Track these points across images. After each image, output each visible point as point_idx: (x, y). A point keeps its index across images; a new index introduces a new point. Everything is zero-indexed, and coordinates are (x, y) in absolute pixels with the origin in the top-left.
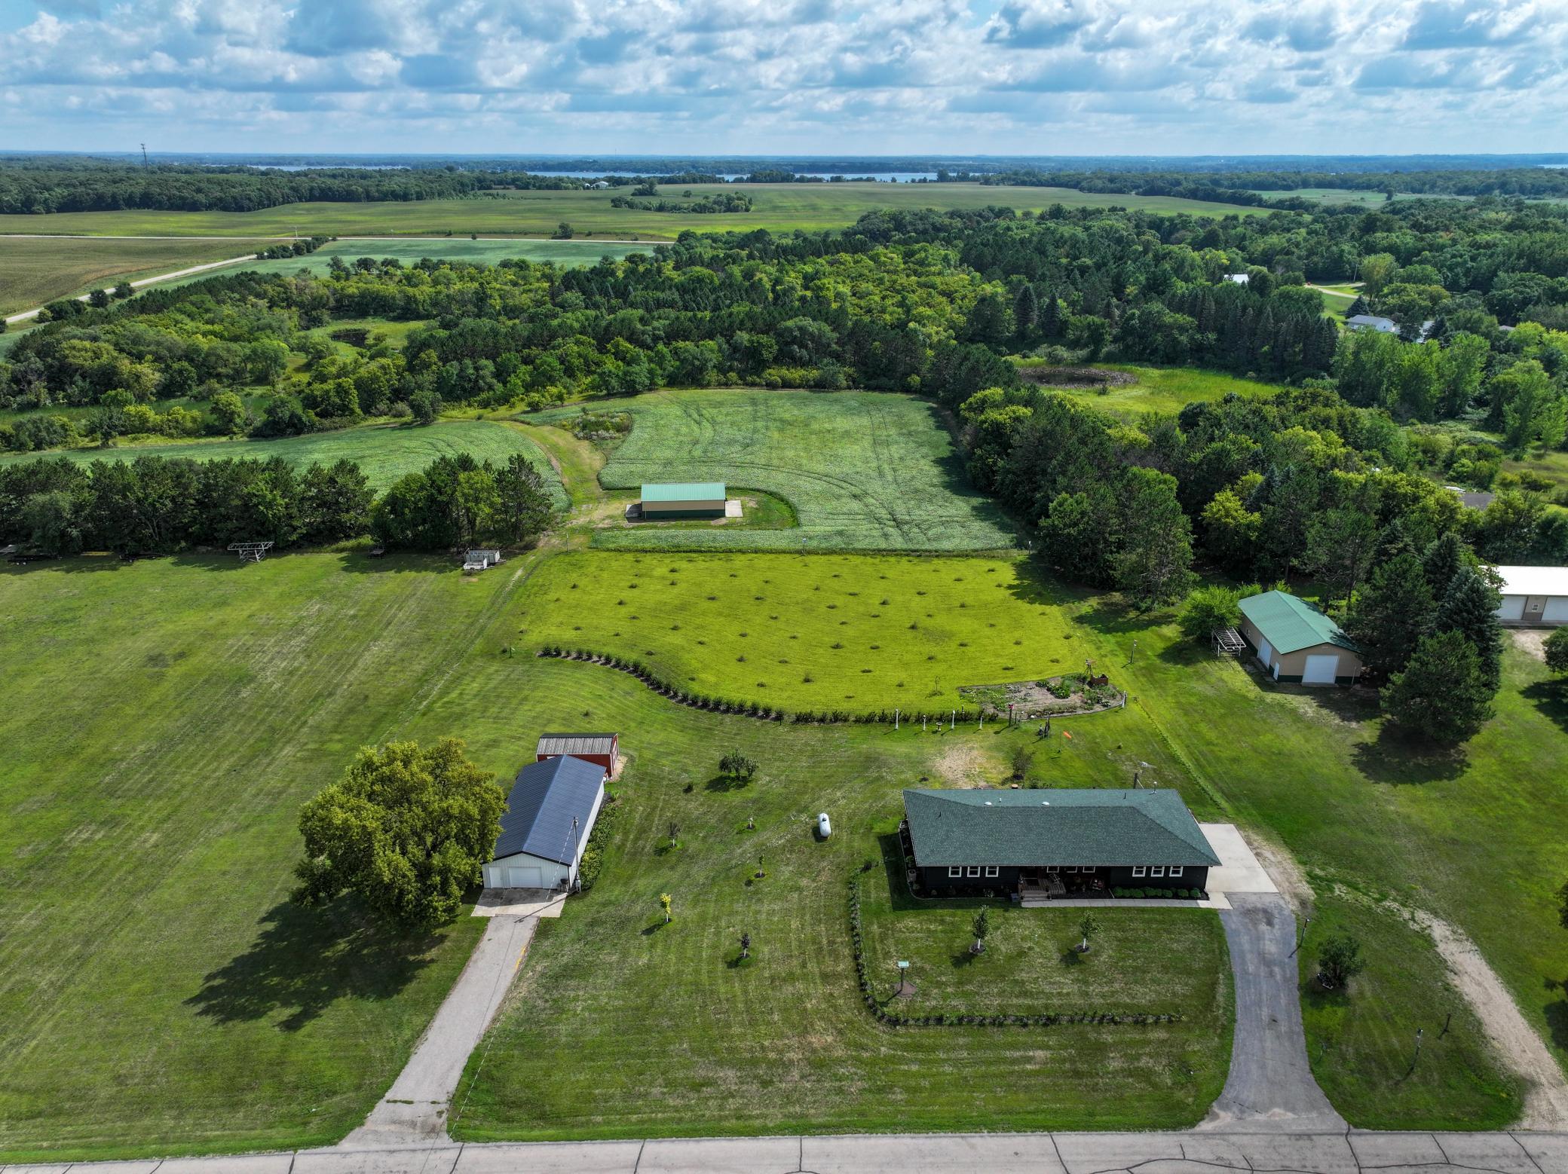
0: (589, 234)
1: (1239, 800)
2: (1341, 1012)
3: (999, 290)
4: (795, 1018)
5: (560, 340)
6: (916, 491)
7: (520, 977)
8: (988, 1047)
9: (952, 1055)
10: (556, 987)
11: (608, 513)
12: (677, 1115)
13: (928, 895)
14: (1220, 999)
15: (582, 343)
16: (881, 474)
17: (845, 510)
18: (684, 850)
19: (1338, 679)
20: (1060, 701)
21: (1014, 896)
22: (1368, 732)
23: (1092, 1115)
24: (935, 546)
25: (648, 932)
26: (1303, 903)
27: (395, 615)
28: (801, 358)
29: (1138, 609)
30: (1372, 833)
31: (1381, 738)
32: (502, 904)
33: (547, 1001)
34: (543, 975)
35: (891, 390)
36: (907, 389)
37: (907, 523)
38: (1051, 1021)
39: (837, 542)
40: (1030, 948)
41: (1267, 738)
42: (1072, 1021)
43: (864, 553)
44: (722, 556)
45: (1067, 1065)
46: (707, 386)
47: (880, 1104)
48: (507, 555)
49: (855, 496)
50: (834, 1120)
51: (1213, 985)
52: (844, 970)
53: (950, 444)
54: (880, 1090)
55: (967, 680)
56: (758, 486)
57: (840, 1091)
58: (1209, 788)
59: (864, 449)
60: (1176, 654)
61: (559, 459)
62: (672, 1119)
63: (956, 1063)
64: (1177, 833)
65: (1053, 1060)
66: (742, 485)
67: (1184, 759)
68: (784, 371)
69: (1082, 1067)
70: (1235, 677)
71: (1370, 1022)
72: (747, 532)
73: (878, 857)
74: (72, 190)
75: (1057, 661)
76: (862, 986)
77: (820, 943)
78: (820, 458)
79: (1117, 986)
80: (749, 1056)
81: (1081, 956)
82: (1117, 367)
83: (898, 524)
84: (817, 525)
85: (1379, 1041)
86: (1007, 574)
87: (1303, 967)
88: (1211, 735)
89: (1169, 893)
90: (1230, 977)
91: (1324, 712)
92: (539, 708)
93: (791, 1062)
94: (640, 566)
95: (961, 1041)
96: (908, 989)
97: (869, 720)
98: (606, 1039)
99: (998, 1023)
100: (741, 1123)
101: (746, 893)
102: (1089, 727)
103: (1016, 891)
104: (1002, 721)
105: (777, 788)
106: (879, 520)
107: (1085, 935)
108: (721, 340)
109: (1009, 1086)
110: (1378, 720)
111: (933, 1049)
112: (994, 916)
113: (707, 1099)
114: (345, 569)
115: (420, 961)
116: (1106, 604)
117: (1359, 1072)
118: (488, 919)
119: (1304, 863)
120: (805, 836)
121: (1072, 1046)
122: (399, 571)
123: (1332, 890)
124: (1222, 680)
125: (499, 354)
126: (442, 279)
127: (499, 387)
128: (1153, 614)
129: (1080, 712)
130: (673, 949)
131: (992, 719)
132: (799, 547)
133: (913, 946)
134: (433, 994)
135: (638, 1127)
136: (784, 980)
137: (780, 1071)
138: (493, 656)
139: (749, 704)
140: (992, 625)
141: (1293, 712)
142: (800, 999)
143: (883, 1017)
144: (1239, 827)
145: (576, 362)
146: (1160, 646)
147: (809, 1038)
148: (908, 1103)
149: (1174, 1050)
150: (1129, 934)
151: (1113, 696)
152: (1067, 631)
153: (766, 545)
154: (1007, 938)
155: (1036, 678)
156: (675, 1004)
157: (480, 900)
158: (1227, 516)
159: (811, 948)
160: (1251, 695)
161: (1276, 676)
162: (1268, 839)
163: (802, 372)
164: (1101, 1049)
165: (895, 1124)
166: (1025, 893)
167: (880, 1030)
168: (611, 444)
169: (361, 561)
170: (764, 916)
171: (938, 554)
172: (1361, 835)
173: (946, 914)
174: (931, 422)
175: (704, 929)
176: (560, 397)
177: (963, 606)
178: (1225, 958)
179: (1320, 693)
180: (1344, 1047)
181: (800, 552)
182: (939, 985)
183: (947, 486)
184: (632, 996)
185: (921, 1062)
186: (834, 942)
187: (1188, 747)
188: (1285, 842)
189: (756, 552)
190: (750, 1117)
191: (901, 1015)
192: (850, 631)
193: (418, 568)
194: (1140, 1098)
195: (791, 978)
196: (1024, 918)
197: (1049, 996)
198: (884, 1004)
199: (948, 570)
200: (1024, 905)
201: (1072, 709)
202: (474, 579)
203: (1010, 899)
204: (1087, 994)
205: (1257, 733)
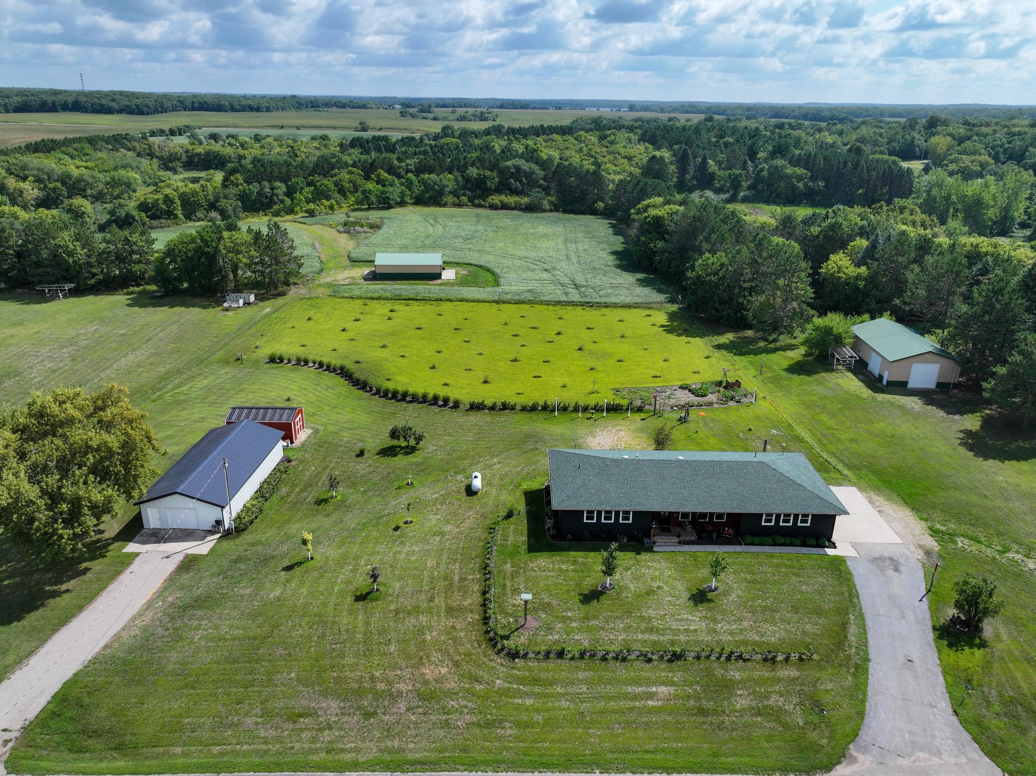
0: (381, 129)
1: (859, 469)
2: (978, 653)
3: (666, 155)
4: (412, 649)
5: (337, 170)
6: (594, 268)
7: (149, 605)
8: (609, 682)
9: (570, 690)
10: (181, 617)
11: (351, 275)
12: (264, 747)
13: (564, 539)
14: (852, 639)
15: (353, 173)
16: (568, 258)
17: (537, 278)
18: (343, 501)
19: (939, 385)
20: (700, 399)
21: (646, 540)
22: (972, 422)
23: (716, 755)
24: (603, 300)
25: (289, 568)
26: (928, 553)
27: (157, 334)
28: (516, 189)
29: (766, 340)
30: (985, 497)
31: (982, 426)
32: (155, 542)
33: (168, 629)
34: (172, 605)
35: (583, 213)
36: (594, 212)
37: (584, 286)
38: (676, 657)
39: (529, 296)
40: (659, 587)
41: (881, 426)
42: (698, 658)
43: (548, 303)
44: (434, 303)
45: (692, 702)
46: (445, 205)
47: (486, 740)
48: (260, 298)
49: (546, 270)
50: (433, 756)
51: (844, 625)
52: (471, 604)
53: (623, 243)
54: (489, 725)
55: (621, 384)
56: (473, 262)
57: (447, 724)
58: (833, 461)
59: (557, 244)
60: (798, 369)
61: (322, 244)
62: (257, 752)
63: (576, 698)
64: (805, 485)
65: (677, 697)
66: (459, 261)
67: (808, 439)
68: (503, 197)
69: (708, 704)
70: (851, 383)
71: (1010, 665)
72: (456, 288)
73: (521, 506)
74: (25, 98)
75: (698, 373)
76: (486, 619)
77: (452, 579)
78: (523, 247)
79: (745, 624)
80: (355, 686)
81: (710, 595)
82: (751, 205)
83: (577, 287)
84: (512, 285)
85: (1023, 684)
86: (661, 318)
87: (935, 609)
88: (831, 423)
89: (798, 541)
90: (861, 617)
91: (929, 407)
92: (250, 396)
93: (400, 693)
94: (366, 307)
95: (581, 675)
96: (532, 623)
97: (533, 409)
98: (214, 667)
99: (621, 658)
100: (330, 757)
101: (392, 536)
102: (723, 416)
103: (648, 536)
104: (648, 412)
105: (441, 455)
106: (562, 285)
107: (715, 574)
108: (457, 174)
109: (628, 723)
110: (978, 414)
111: (551, 683)
112: (624, 559)
113: (302, 730)
114: (128, 305)
115: (55, 591)
116: (739, 338)
117: (1006, 714)
118: (137, 555)
119: (926, 520)
120: (458, 492)
121: (698, 683)
122: (172, 307)
123: (955, 543)
124: (839, 385)
125: (290, 180)
126: (266, 146)
127: (288, 201)
128: (778, 344)
129: (716, 406)
130: (307, 584)
131: (640, 410)
132: (496, 298)
133: (542, 584)
134: (54, 621)
135: (217, 760)
136: (409, 613)
137: (386, 703)
138: (228, 363)
139: (431, 396)
140: (645, 349)
141: (902, 407)
142: (421, 631)
143: (502, 649)
144: (860, 489)
145: (347, 185)
146: (785, 364)
147: (423, 670)
148: (516, 738)
149: (806, 689)
150: (758, 577)
151: (745, 396)
152: (707, 353)
153: (470, 296)
154: (636, 578)
155: (679, 383)
156: (294, 634)
157: (136, 539)
158: (839, 272)
159: (442, 583)
160: (865, 396)
161: (885, 382)
162: (890, 499)
163: (517, 198)
164: (728, 686)
165: (498, 762)
166: (658, 539)
167: (499, 662)
168: (363, 235)
169: (144, 301)
170: (403, 556)
171: (607, 306)
172: (975, 499)
173: (579, 556)
174: (611, 231)
175: (342, 567)
176: (331, 208)
177: (623, 336)
178: (855, 600)
179: (925, 395)
180: (986, 689)
181: (497, 302)
182: (564, 619)
183: (619, 267)
184: (253, 626)
185: (537, 696)
186: (465, 579)
187: (810, 430)
188: (906, 503)
189: (461, 301)
190: (343, 750)
191: (521, 648)
192: (527, 351)
193: (187, 306)
194: (769, 739)
195: (416, 610)
196: (654, 560)
197: (677, 632)
198: (507, 638)
199: (613, 315)
200: (655, 549)
201: (710, 404)
202: (230, 313)
203: (643, 544)
204: (715, 631)
205: (872, 422)
